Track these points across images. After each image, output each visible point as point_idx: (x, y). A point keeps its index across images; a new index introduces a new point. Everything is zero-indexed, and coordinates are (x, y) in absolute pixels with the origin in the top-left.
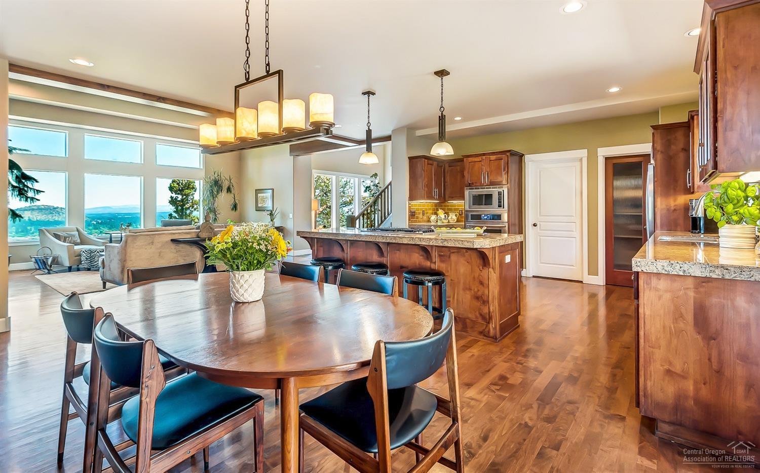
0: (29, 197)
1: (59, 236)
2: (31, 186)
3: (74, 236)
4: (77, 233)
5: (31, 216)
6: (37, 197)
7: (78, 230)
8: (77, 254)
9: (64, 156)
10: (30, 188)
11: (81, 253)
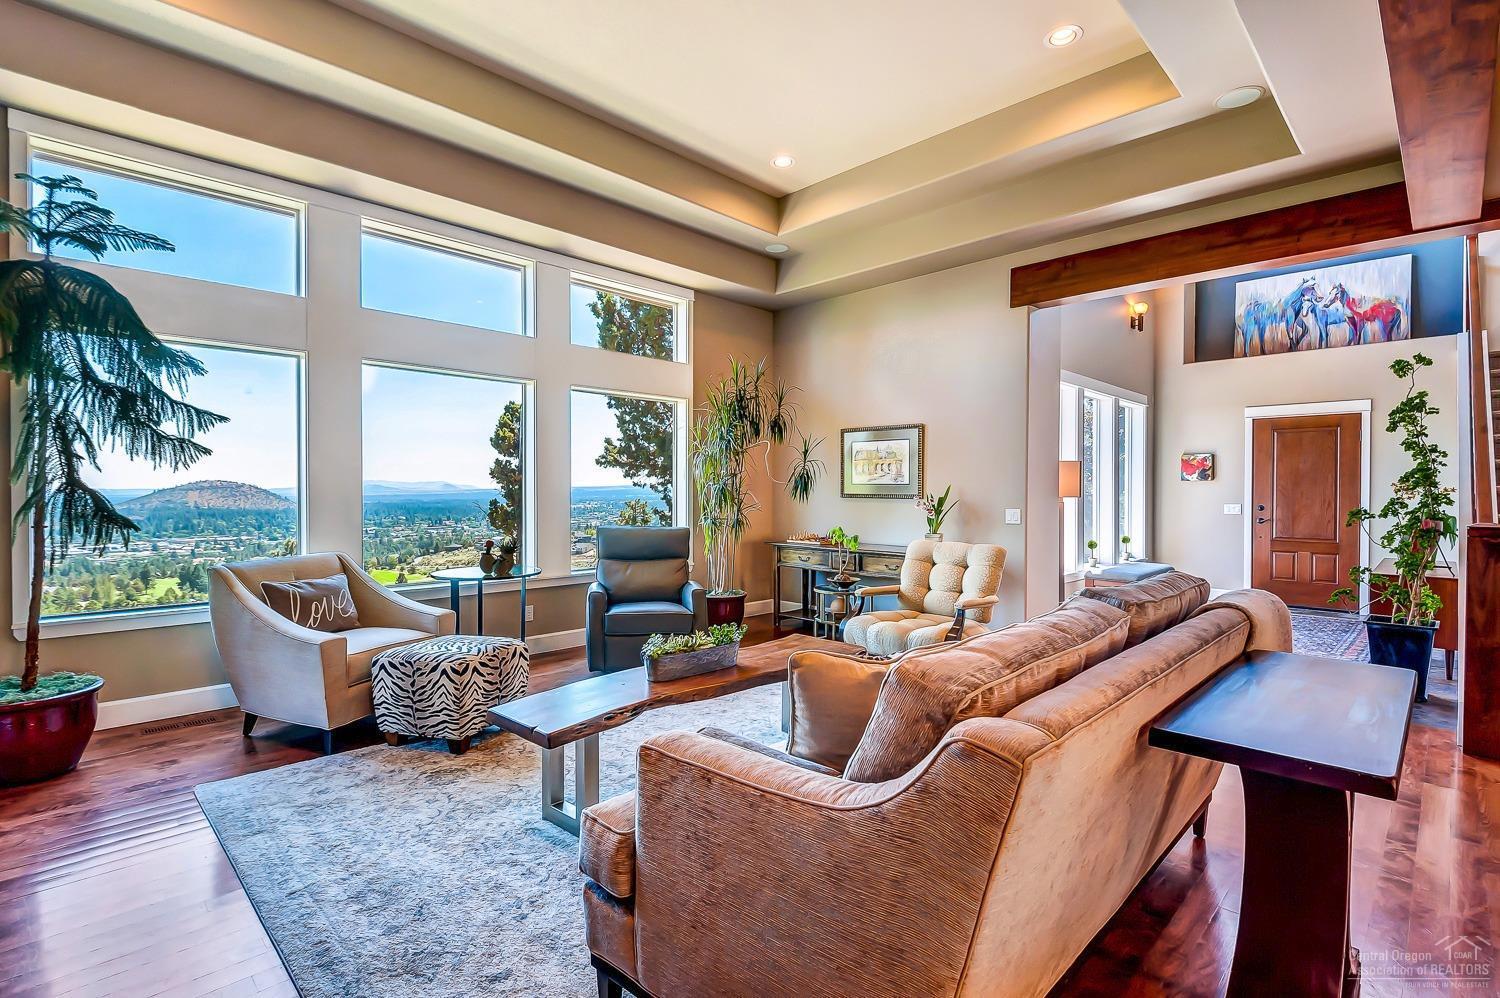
0: (168, 438)
1: (284, 594)
2: (175, 395)
3: (334, 591)
4: (344, 577)
5: (199, 501)
6: (200, 438)
7: (345, 568)
8: (355, 674)
9: (293, 293)
10: (173, 402)
11: (375, 670)
